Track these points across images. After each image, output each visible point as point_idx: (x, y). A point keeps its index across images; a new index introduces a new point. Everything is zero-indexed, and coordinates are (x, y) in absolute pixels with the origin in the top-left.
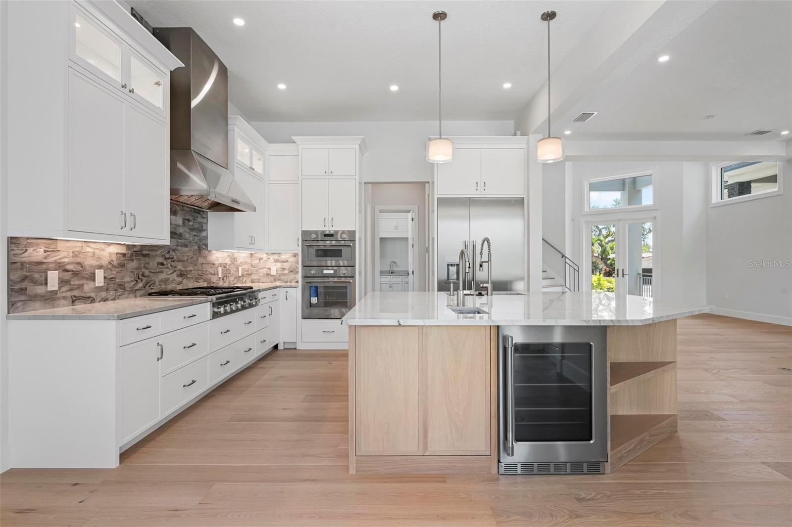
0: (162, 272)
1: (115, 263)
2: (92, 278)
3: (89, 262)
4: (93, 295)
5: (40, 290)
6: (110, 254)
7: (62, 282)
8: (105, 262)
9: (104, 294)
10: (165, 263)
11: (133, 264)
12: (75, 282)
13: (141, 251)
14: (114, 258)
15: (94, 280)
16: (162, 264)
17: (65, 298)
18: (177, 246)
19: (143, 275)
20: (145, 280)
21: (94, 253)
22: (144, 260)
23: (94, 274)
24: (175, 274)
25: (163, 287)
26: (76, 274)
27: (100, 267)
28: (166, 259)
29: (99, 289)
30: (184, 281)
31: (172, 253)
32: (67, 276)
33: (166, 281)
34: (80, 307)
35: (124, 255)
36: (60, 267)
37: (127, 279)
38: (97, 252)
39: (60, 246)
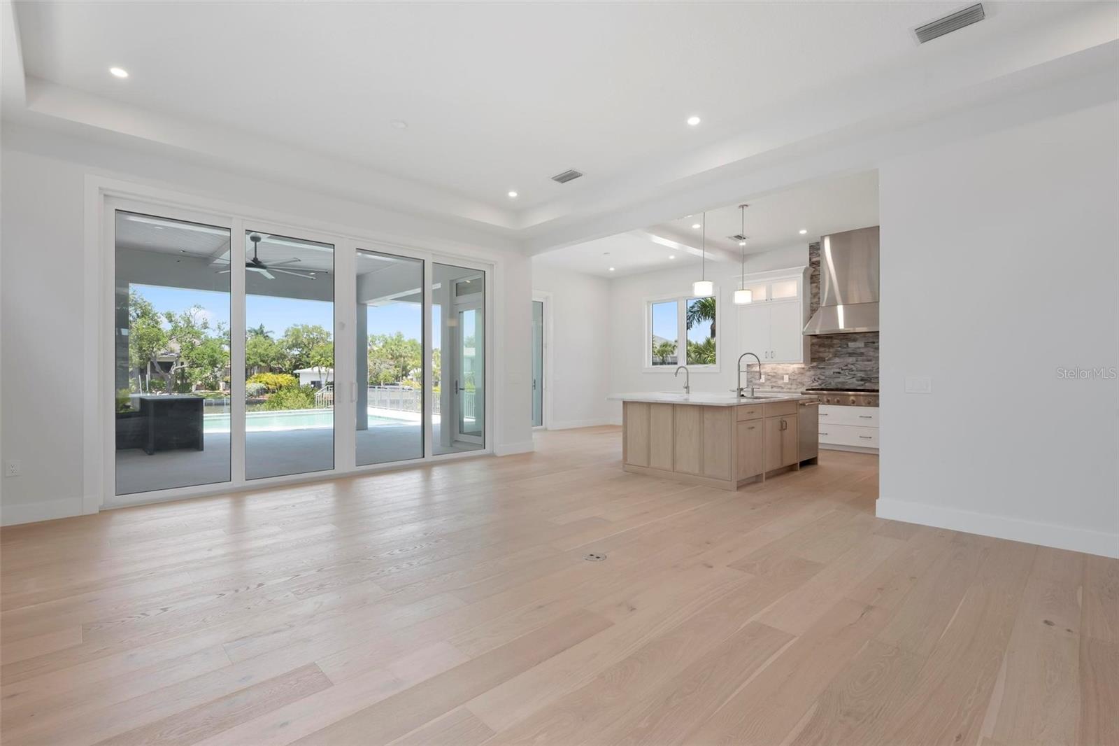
0: (839, 377)
1: (797, 372)
2: (783, 378)
3: (780, 372)
4: (783, 386)
5: (757, 382)
6: (794, 368)
7: (767, 380)
8: (790, 372)
9: (789, 386)
10: (842, 372)
11: (812, 373)
12: (774, 380)
13: (817, 366)
14: (796, 370)
15: (783, 379)
16: (839, 373)
17: (768, 386)
18: (857, 361)
19: (819, 379)
20: (820, 382)
21: (783, 369)
22: (819, 371)
23: (783, 377)
24: (854, 379)
25: (840, 386)
26: (773, 377)
27: (787, 374)
28: (842, 370)
29: (787, 384)
30: (866, 384)
31: (849, 366)
32: (770, 377)
33: (843, 383)
34: (775, 389)
35: (803, 368)
36: (766, 374)
37: (806, 380)
38: (785, 368)
39: (766, 366)
